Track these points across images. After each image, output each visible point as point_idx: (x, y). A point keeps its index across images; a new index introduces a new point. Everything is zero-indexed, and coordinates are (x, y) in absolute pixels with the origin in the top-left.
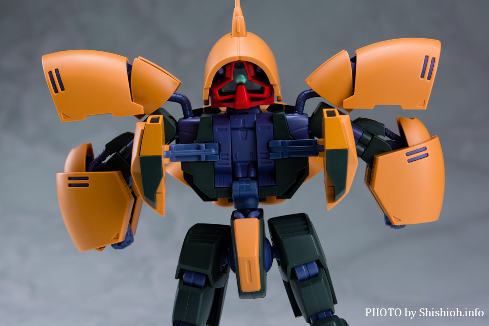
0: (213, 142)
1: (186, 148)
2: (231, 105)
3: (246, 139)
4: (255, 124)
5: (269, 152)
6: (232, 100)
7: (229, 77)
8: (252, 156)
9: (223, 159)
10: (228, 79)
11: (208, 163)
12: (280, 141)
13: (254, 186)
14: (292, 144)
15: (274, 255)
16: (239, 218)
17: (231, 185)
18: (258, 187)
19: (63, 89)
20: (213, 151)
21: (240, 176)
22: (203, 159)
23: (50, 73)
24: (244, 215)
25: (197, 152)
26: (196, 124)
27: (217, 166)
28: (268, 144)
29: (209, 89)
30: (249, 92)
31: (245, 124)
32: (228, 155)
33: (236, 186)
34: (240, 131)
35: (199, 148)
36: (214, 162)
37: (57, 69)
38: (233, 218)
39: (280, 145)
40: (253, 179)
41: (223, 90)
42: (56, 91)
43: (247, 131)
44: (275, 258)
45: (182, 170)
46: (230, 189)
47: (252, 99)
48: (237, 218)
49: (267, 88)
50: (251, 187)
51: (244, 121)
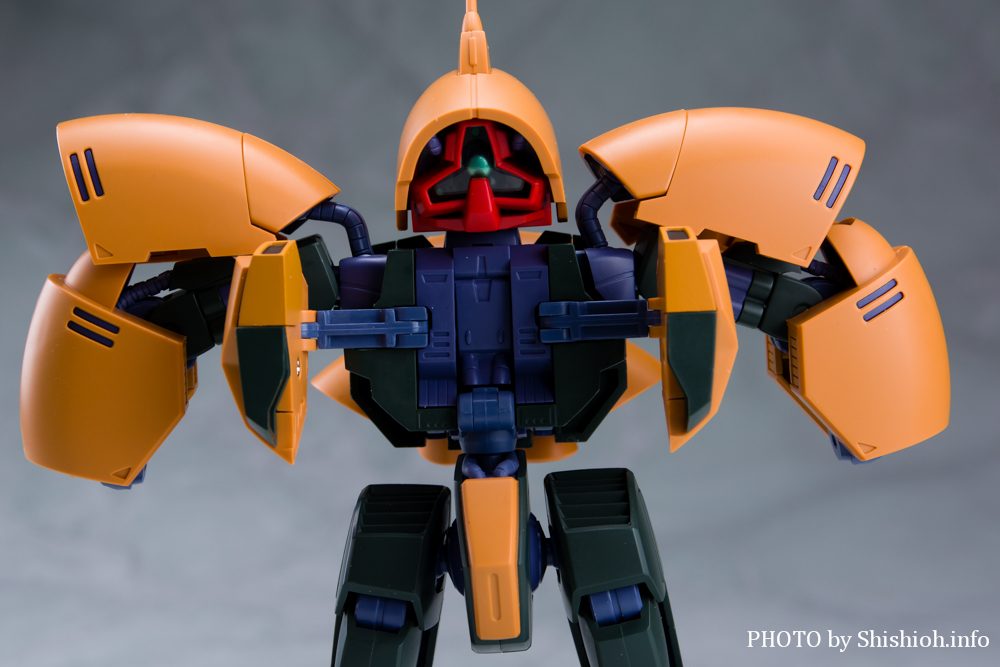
0: (416, 305)
1: (354, 319)
2: (457, 225)
3: (488, 300)
4: (508, 267)
5: (540, 329)
6: (458, 214)
7: (453, 159)
8: (501, 341)
9: (436, 345)
10: (450, 164)
11: (404, 353)
12: (563, 303)
13: (507, 402)
14: (592, 309)
15: (550, 558)
16: (474, 476)
17: (456, 402)
18: (516, 405)
19: (100, 192)
20: (416, 326)
21: (476, 383)
22: (392, 342)
23: (74, 157)
24: (483, 469)
25: (376, 326)
26: (378, 267)
27: (424, 359)
28: (537, 309)
29: (408, 187)
30: (496, 194)
31: (485, 267)
32: (448, 334)
33: (467, 403)
34: (476, 282)
35: (380, 318)
36: (417, 349)
37: (90, 150)
38: (460, 477)
39: (564, 311)
40: (503, 388)
41: (440, 192)
42: (85, 196)
43: (490, 282)
44: (550, 564)
45: (347, 368)
46: (452, 413)
47: (504, 212)
48: (468, 478)
49: (537, 185)
50: (501, 406)
51: (484, 259)
